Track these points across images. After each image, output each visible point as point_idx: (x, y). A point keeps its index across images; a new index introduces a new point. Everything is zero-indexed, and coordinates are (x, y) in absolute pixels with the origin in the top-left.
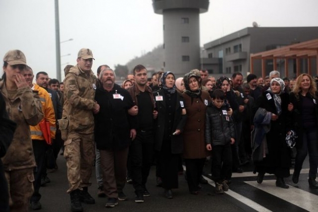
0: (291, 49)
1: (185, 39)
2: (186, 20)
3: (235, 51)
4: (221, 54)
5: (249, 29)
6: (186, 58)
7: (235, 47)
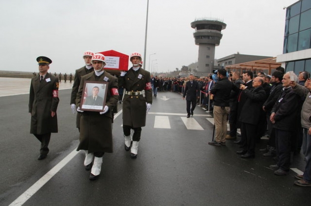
0: (256, 63)
1: (208, 57)
2: (209, 49)
3: (229, 64)
4: (223, 65)
5: (235, 55)
6: (207, 65)
7: (229, 62)
